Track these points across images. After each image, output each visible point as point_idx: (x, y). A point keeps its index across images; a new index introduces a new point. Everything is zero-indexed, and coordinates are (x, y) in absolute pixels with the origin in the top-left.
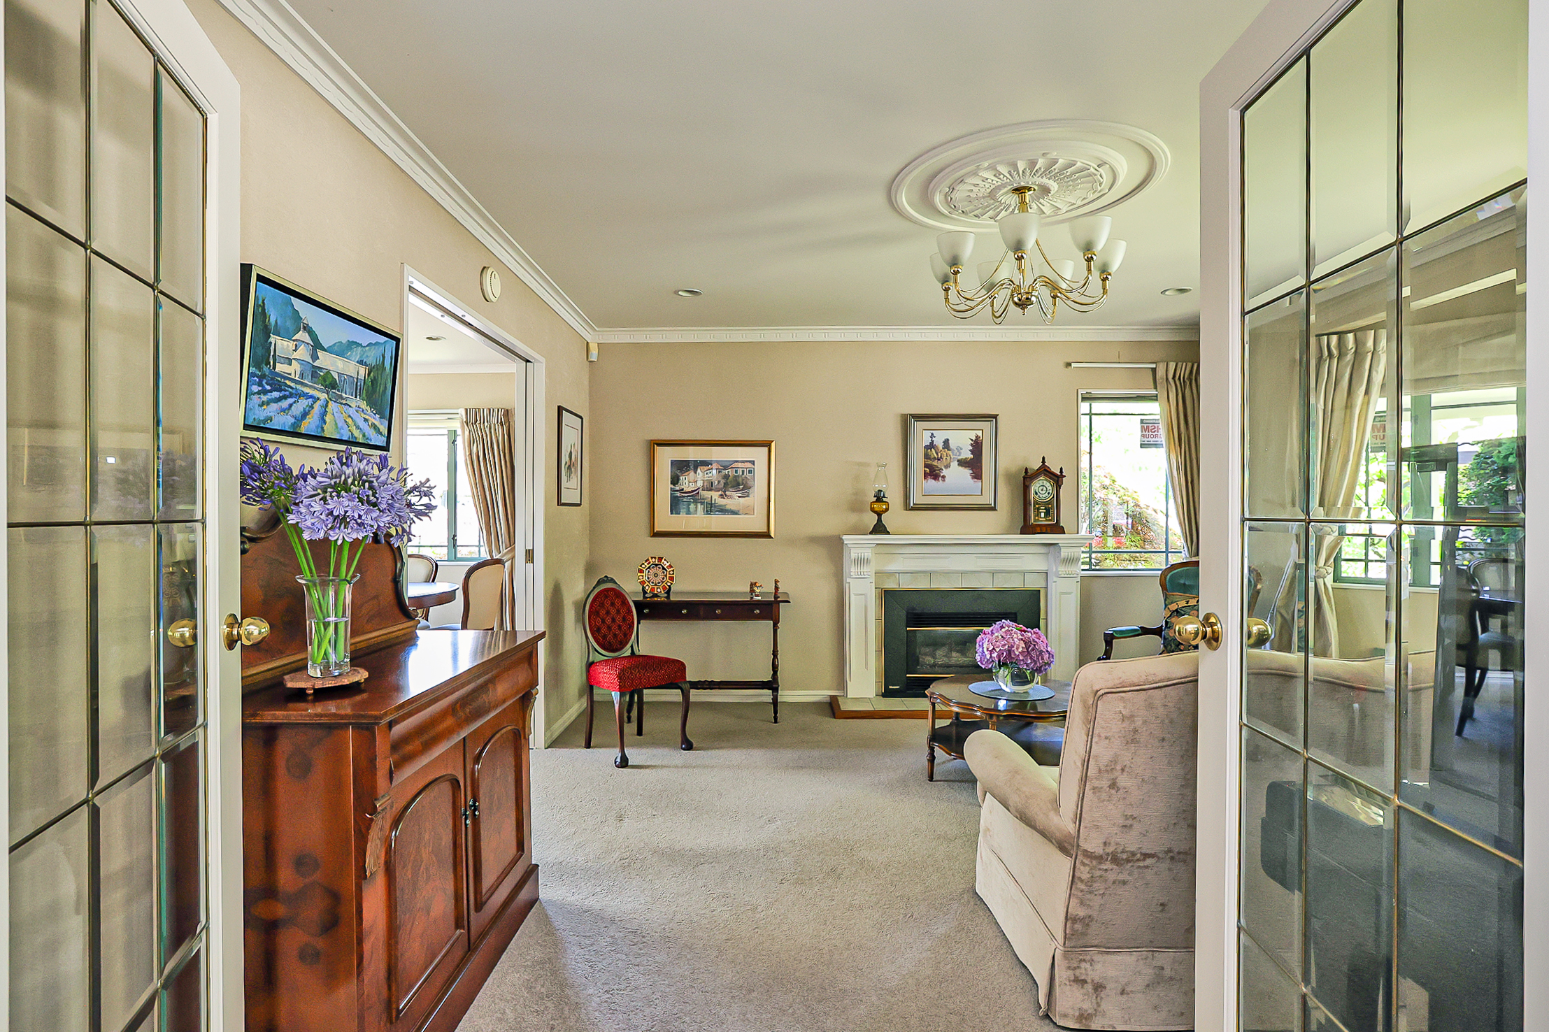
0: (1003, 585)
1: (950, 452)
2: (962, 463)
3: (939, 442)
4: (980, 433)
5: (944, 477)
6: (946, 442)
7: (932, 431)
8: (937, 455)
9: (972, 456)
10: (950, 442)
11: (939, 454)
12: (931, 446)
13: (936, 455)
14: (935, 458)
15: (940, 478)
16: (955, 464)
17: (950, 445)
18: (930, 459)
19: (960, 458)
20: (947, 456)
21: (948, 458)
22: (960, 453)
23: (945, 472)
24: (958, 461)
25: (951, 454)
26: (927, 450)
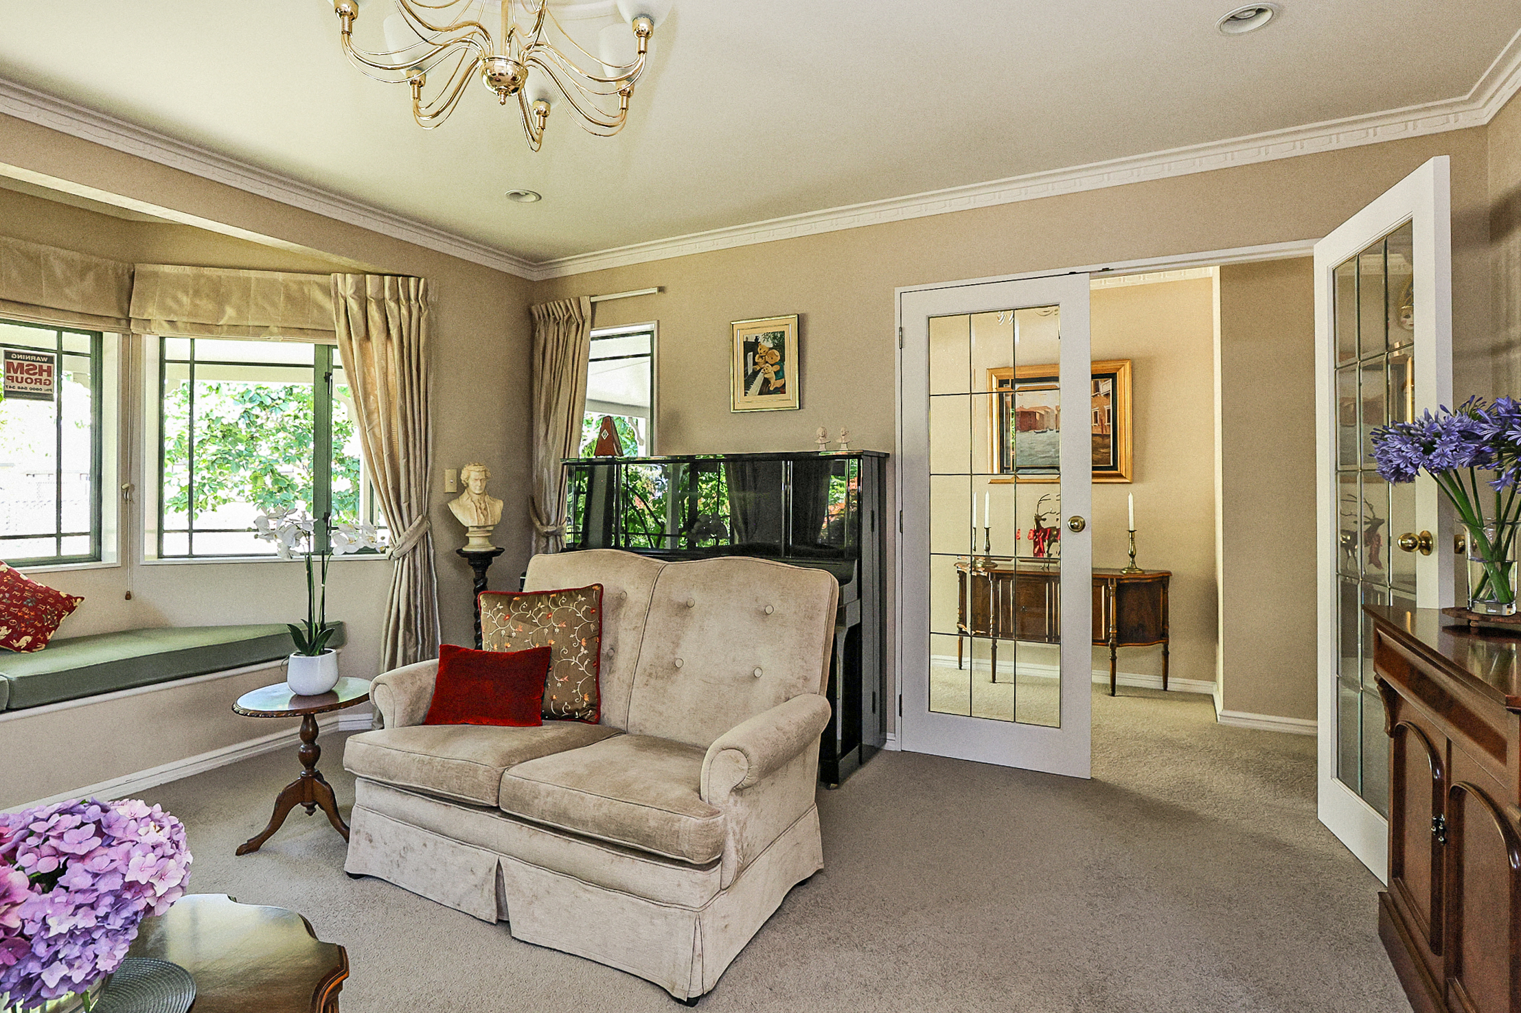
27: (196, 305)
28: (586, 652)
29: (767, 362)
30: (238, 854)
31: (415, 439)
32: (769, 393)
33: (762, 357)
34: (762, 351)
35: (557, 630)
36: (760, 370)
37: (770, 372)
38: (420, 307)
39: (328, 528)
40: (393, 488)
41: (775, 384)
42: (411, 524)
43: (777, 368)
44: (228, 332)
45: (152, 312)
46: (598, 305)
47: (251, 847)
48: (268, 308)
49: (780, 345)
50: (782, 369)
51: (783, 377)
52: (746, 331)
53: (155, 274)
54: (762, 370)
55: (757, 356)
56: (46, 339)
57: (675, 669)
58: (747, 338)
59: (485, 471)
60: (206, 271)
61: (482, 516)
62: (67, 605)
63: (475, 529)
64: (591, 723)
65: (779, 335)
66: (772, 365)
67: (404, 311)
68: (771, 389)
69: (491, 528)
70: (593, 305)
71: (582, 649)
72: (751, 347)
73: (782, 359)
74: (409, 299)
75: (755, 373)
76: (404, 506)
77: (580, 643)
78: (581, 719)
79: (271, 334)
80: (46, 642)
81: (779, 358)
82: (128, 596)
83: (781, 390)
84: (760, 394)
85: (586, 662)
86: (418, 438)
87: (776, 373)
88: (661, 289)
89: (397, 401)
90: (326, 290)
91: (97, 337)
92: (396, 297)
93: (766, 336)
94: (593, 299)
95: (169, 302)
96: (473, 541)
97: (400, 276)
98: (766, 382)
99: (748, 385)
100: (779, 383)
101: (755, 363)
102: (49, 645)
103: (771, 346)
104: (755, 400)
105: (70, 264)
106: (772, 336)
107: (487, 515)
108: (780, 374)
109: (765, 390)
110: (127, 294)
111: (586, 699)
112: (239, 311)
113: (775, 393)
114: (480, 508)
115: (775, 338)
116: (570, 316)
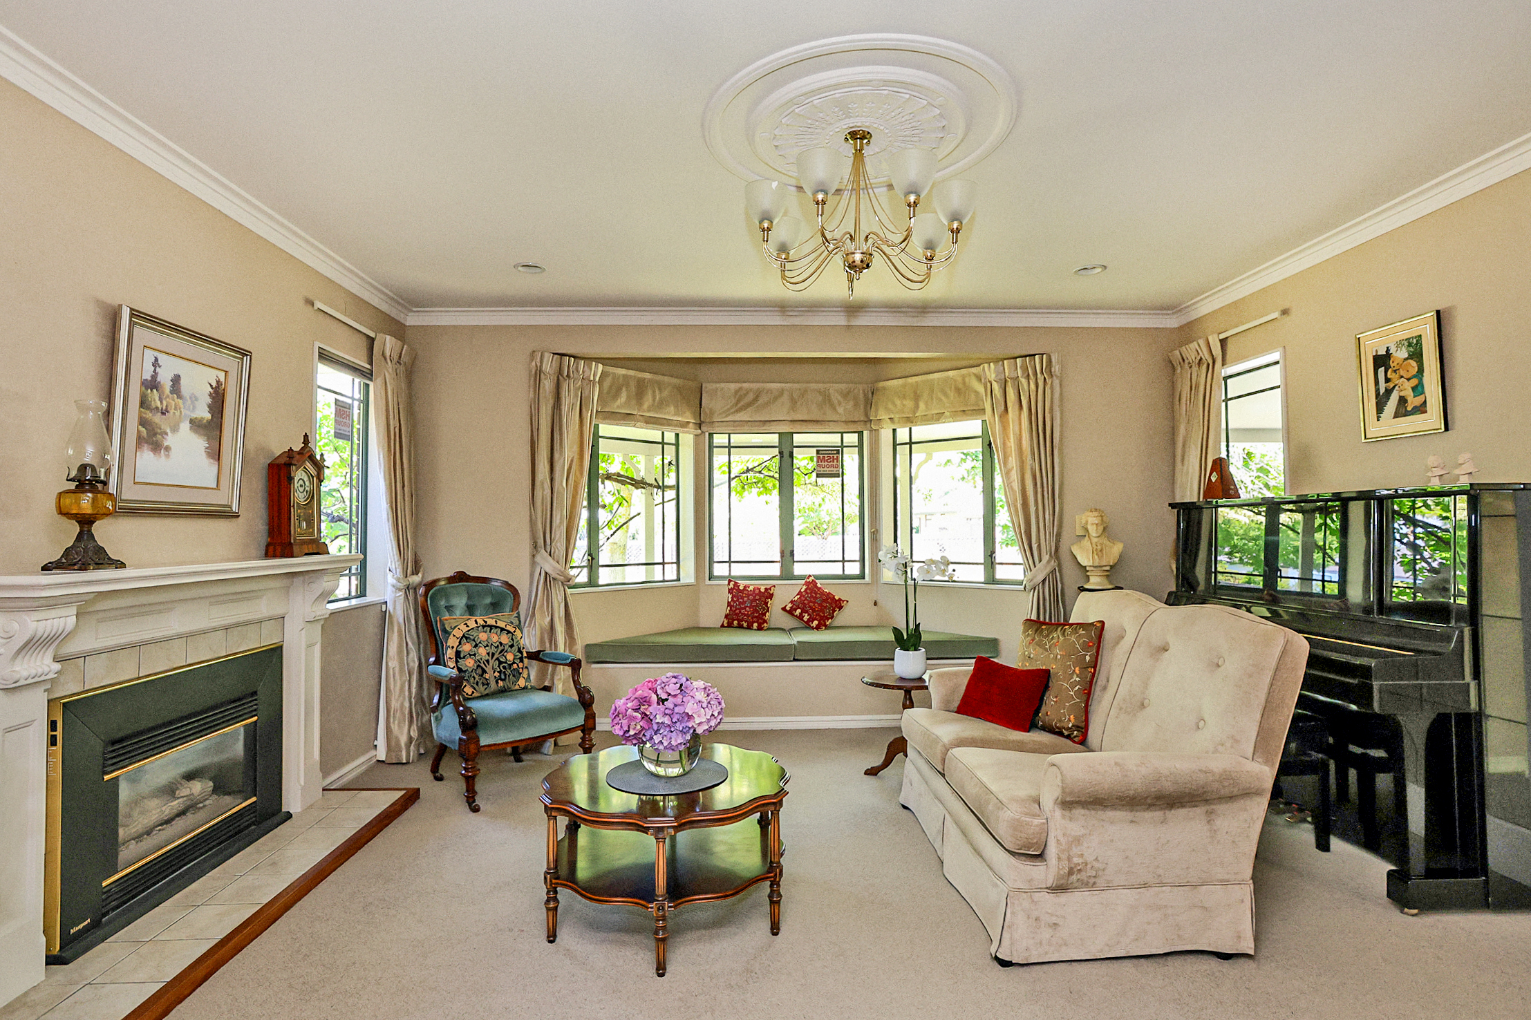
0: (239, 646)
1: (180, 401)
2: (196, 425)
3: (165, 378)
4: (222, 376)
5: (168, 449)
6: (176, 380)
7: (156, 354)
8: (161, 402)
9: (209, 416)
10: (182, 382)
11: (165, 403)
12: (152, 384)
13: (159, 403)
14: (157, 408)
15: (162, 451)
16: (185, 426)
17: (182, 388)
18: (148, 408)
19: (194, 415)
20: (176, 409)
21: (177, 413)
22: (194, 408)
23: (169, 440)
24: (191, 421)
25: (182, 406)
26: (147, 389)
27: (904, 405)
28: (1078, 679)
29: (1402, 377)
30: (865, 774)
31: (1043, 491)
32: (1407, 414)
33: (1395, 371)
34: (1395, 364)
35: (1059, 657)
36: (1394, 387)
37: (1406, 388)
38: (1045, 378)
39: (992, 563)
40: (1025, 532)
41: (1413, 402)
42: (1040, 561)
43: (1414, 382)
44: (922, 421)
45: (883, 415)
46: (1229, 341)
47: (872, 772)
48: (943, 398)
49: (1416, 354)
50: (1421, 384)
51: (1423, 393)
52: (1375, 344)
53: (884, 388)
54: (1397, 388)
55: (1390, 370)
56: (834, 439)
57: (1143, 706)
58: (1377, 351)
59: (1101, 516)
60: (910, 380)
61: (1096, 557)
62: (838, 604)
63: (1092, 568)
64: (1074, 742)
65: (1415, 341)
66: (1408, 379)
67: (1033, 386)
68: (1409, 409)
69: (1108, 568)
70: (1223, 342)
71: (1075, 676)
72: (1381, 361)
73: (1421, 370)
74: (1035, 374)
75: (1389, 392)
76: (1035, 547)
77: (1074, 671)
78: (1068, 737)
79: (946, 418)
80: (826, 626)
81: (1416, 370)
82: (875, 604)
83: (1422, 409)
84: (1395, 417)
85: (1077, 688)
86: (1045, 489)
87: (1414, 389)
88: (1285, 312)
89: (1029, 461)
90: (979, 378)
91: (861, 434)
92: (1026, 374)
93: (1399, 344)
94: (1222, 336)
95: (890, 406)
96: (1092, 579)
97: (1026, 356)
98: (1403, 400)
99: (1380, 408)
100: (1418, 401)
101: (1387, 380)
102: (827, 627)
103: (1406, 356)
104: (1389, 425)
105: (841, 393)
106: (1406, 343)
107: (1102, 556)
108: (1418, 389)
109: (1402, 410)
110: (869, 404)
111: (1073, 720)
112: (926, 404)
113: (1412, 414)
114: (1096, 550)
115: (1410, 345)
116: (1201, 359)
